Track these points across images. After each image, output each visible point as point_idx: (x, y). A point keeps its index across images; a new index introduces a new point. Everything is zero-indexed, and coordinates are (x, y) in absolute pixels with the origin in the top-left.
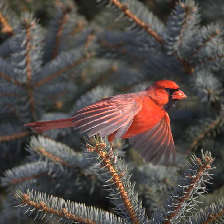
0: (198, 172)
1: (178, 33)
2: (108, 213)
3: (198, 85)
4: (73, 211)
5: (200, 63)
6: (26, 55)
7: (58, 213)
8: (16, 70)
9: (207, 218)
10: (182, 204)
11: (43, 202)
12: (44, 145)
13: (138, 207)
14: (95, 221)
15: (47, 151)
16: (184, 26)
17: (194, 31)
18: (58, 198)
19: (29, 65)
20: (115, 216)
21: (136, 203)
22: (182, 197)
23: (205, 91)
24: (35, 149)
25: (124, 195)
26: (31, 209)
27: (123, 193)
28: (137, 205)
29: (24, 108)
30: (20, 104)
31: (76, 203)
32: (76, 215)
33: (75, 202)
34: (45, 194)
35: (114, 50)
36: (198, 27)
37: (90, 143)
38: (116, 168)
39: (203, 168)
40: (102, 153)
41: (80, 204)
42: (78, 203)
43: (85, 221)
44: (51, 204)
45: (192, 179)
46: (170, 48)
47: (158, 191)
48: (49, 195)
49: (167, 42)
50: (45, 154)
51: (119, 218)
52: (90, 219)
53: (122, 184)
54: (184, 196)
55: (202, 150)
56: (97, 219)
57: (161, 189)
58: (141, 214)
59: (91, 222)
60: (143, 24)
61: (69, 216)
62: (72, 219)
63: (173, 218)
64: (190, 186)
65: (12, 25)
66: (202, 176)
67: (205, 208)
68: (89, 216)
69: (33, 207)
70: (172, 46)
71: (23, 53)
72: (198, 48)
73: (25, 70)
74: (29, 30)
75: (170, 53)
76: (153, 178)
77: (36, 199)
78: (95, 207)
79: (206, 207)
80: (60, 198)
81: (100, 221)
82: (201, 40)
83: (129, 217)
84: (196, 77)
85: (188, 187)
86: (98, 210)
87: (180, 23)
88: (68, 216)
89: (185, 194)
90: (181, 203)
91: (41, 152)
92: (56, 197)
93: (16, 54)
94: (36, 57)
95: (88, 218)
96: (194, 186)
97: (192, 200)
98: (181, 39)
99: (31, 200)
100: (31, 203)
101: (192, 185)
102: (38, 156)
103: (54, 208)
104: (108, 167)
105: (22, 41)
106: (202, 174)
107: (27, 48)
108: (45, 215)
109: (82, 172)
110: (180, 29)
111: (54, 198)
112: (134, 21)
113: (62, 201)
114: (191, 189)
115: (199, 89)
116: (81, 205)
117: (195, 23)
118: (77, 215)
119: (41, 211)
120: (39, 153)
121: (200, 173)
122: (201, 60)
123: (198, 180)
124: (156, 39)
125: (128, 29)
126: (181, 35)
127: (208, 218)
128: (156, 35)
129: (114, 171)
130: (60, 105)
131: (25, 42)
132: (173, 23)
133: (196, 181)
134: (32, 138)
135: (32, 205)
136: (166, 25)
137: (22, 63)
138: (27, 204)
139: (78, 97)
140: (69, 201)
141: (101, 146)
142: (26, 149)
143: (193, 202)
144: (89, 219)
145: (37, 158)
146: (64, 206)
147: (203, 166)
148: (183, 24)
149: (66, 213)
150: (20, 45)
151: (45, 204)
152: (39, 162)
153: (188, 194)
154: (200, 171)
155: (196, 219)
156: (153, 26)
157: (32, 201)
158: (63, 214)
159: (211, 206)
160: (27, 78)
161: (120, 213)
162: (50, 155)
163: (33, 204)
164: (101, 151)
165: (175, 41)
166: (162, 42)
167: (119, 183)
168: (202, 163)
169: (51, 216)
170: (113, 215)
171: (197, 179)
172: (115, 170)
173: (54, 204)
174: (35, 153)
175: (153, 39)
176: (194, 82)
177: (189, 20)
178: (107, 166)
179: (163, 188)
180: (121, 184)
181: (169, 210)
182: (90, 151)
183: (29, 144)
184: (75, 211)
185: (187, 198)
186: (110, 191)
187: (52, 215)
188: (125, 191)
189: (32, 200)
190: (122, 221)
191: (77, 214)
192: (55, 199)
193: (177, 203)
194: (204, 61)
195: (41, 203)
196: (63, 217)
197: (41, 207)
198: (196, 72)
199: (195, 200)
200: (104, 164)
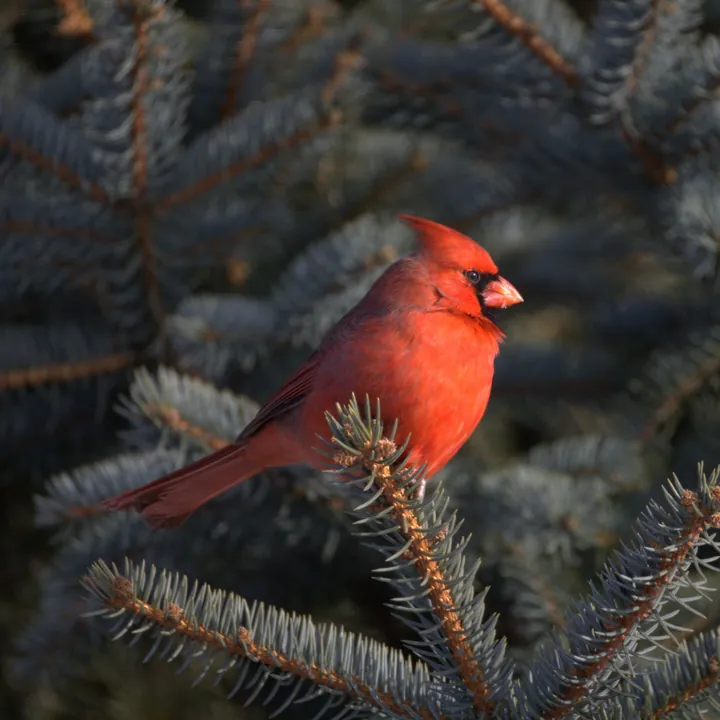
0: (685, 533)
1: (628, 56)
2: (385, 650)
3: (684, 220)
4: (272, 640)
5: (694, 152)
6: (131, 107)
7: (224, 644)
8: (97, 155)
9: (701, 673)
10: (626, 634)
11: (175, 606)
12: (177, 397)
13: (483, 639)
14: (342, 674)
15: (183, 418)
16: (648, 35)
17: (681, 50)
18: (224, 595)
19: (140, 138)
20: (406, 658)
21: (478, 627)
22: (628, 612)
23: (707, 242)
24: (146, 410)
25: (442, 600)
26: (135, 627)
27: (439, 592)
28: (478, 632)
29: (122, 277)
30: (108, 262)
31: (283, 612)
32: (280, 652)
33: (278, 610)
34: (185, 578)
35: (419, 101)
36: (693, 37)
37: (344, 436)
38: (422, 515)
39: (701, 521)
40: (380, 470)
41: (297, 615)
42: (289, 611)
43: (310, 674)
44: (200, 612)
45: (664, 556)
46: (601, 100)
47: (544, 557)
48: (197, 583)
49: (592, 81)
50: (180, 426)
51: (419, 665)
52: (327, 668)
53: (437, 564)
54: (636, 608)
55: (701, 466)
56: (347, 666)
57: (552, 548)
58: (489, 661)
59: (327, 676)
60: (517, 22)
61: (260, 653)
62: (267, 662)
63: (595, 678)
64: (656, 577)
65: (92, 12)
66: (695, 547)
67: (697, 641)
68: (323, 658)
69: (143, 619)
70: (606, 94)
71: (123, 99)
72: (691, 103)
73: (128, 155)
74: (145, 26)
75: (598, 118)
76: (527, 514)
77: (155, 595)
78: (342, 628)
79: (698, 637)
80: (232, 595)
81: (357, 673)
82: (701, 80)
83: (452, 666)
84: (680, 198)
85: (650, 581)
86: (351, 636)
87: (634, 24)
88: (256, 654)
89: (638, 603)
90: (624, 630)
91: (165, 420)
92: (220, 591)
93: (99, 104)
94: (165, 114)
95: (318, 664)
96: (669, 580)
97: (658, 621)
98: (637, 73)
99: (138, 597)
100: (137, 605)
101: (662, 574)
102: (155, 432)
103: (212, 625)
104: (398, 512)
105: (120, 61)
106: (695, 541)
107: (137, 87)
108: (181, 647)
109: (299, 487)
110: (636, 43)
111: (212, 591)
112: (488, 12)
113: (239, 605)
114: (660, 586)
115: (689, 235)
116: (299, 620)
117: (682, 25)
118: (284, 651)
119: (168, 633)
120: (158, 423)
121: (691, 536)
122: (697, 143)
123: (681, 559)
124: (557, 72)
125: (468, 37)
126: (638, 61)
127: (704, 673)
128: (556, 58)
129: (415, 526)
130: (240, 271)
131: (128, 65)
132: (613, 23)
133: (676, 562)
134: (137, 374)
135: (140, 614)
136: (589, 27)
137: (119, 134)
138: (123, 609)
139: (297, 245)
140: (262, 605)
141: (378, 449)
142: (119, 410)
143: (660, 627)
144: (323, 666)
145: (154, 438)
146: (244, 622)
147: (701, 514)
148: (644, 28)
149: (249, 646)
150: (113, 73)
151: (182, 610)
152: (161, 451)
153: (648, 604)
154: (689, 533)
155: (665, 674)
156: (548, 32)
157: (142, 600)
158: (240, 645)
159: (714, 636)
160: (135, 182)
161: (424, 652)
162: (196, 431)
163: (142, 608)
164: (380, 462)
165: (618, 80)
166: (574, 81)
167: (427, 562)
168: (700, 505)
169: (200, 653)
170: (401, 657)
171: (680, 557)
172: (418, 520)
173: (211, 615)
174: (148, 421)
175: (547, 71)
176: (672, 213)
177: (665, 14)
178: (394, 510)
179: (560, 549)
180: (433, 566)
181: (585, 653)
182: (343, 461)
183: (128, 394)
184: (278, 638)
185: (645, 615)
186: (399, 586)
187: (205, 648)
188: (447, 588)
189: (141, 596)
190: (428, 679)
191: (284, 646)
192: (217, 597)
193: (610, 631)
194: (708, 147)
195: (171, 608)
196: (240, 656)
197: (170, 622)
198: (680, 182)
199: (668, 621)
200: (385, 501)
